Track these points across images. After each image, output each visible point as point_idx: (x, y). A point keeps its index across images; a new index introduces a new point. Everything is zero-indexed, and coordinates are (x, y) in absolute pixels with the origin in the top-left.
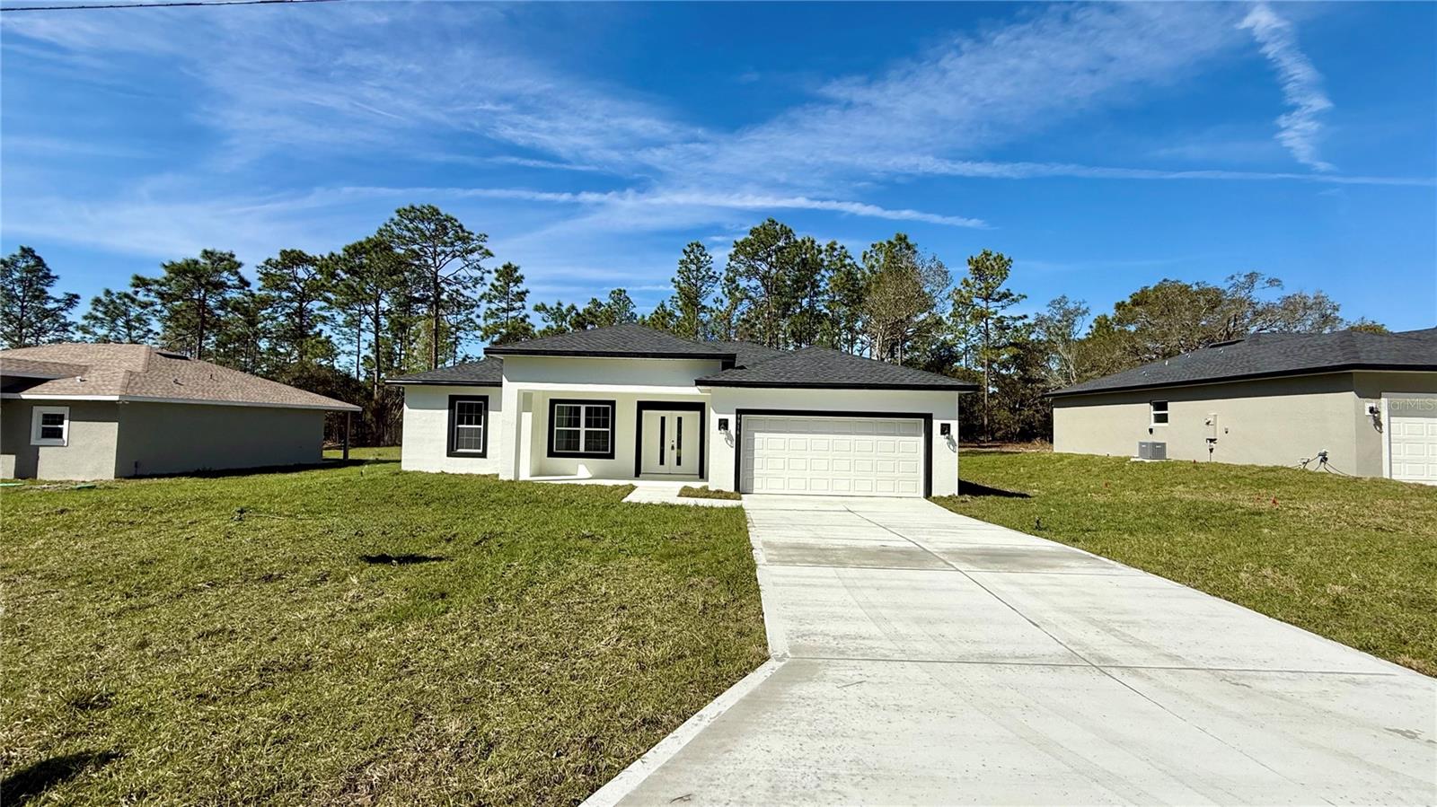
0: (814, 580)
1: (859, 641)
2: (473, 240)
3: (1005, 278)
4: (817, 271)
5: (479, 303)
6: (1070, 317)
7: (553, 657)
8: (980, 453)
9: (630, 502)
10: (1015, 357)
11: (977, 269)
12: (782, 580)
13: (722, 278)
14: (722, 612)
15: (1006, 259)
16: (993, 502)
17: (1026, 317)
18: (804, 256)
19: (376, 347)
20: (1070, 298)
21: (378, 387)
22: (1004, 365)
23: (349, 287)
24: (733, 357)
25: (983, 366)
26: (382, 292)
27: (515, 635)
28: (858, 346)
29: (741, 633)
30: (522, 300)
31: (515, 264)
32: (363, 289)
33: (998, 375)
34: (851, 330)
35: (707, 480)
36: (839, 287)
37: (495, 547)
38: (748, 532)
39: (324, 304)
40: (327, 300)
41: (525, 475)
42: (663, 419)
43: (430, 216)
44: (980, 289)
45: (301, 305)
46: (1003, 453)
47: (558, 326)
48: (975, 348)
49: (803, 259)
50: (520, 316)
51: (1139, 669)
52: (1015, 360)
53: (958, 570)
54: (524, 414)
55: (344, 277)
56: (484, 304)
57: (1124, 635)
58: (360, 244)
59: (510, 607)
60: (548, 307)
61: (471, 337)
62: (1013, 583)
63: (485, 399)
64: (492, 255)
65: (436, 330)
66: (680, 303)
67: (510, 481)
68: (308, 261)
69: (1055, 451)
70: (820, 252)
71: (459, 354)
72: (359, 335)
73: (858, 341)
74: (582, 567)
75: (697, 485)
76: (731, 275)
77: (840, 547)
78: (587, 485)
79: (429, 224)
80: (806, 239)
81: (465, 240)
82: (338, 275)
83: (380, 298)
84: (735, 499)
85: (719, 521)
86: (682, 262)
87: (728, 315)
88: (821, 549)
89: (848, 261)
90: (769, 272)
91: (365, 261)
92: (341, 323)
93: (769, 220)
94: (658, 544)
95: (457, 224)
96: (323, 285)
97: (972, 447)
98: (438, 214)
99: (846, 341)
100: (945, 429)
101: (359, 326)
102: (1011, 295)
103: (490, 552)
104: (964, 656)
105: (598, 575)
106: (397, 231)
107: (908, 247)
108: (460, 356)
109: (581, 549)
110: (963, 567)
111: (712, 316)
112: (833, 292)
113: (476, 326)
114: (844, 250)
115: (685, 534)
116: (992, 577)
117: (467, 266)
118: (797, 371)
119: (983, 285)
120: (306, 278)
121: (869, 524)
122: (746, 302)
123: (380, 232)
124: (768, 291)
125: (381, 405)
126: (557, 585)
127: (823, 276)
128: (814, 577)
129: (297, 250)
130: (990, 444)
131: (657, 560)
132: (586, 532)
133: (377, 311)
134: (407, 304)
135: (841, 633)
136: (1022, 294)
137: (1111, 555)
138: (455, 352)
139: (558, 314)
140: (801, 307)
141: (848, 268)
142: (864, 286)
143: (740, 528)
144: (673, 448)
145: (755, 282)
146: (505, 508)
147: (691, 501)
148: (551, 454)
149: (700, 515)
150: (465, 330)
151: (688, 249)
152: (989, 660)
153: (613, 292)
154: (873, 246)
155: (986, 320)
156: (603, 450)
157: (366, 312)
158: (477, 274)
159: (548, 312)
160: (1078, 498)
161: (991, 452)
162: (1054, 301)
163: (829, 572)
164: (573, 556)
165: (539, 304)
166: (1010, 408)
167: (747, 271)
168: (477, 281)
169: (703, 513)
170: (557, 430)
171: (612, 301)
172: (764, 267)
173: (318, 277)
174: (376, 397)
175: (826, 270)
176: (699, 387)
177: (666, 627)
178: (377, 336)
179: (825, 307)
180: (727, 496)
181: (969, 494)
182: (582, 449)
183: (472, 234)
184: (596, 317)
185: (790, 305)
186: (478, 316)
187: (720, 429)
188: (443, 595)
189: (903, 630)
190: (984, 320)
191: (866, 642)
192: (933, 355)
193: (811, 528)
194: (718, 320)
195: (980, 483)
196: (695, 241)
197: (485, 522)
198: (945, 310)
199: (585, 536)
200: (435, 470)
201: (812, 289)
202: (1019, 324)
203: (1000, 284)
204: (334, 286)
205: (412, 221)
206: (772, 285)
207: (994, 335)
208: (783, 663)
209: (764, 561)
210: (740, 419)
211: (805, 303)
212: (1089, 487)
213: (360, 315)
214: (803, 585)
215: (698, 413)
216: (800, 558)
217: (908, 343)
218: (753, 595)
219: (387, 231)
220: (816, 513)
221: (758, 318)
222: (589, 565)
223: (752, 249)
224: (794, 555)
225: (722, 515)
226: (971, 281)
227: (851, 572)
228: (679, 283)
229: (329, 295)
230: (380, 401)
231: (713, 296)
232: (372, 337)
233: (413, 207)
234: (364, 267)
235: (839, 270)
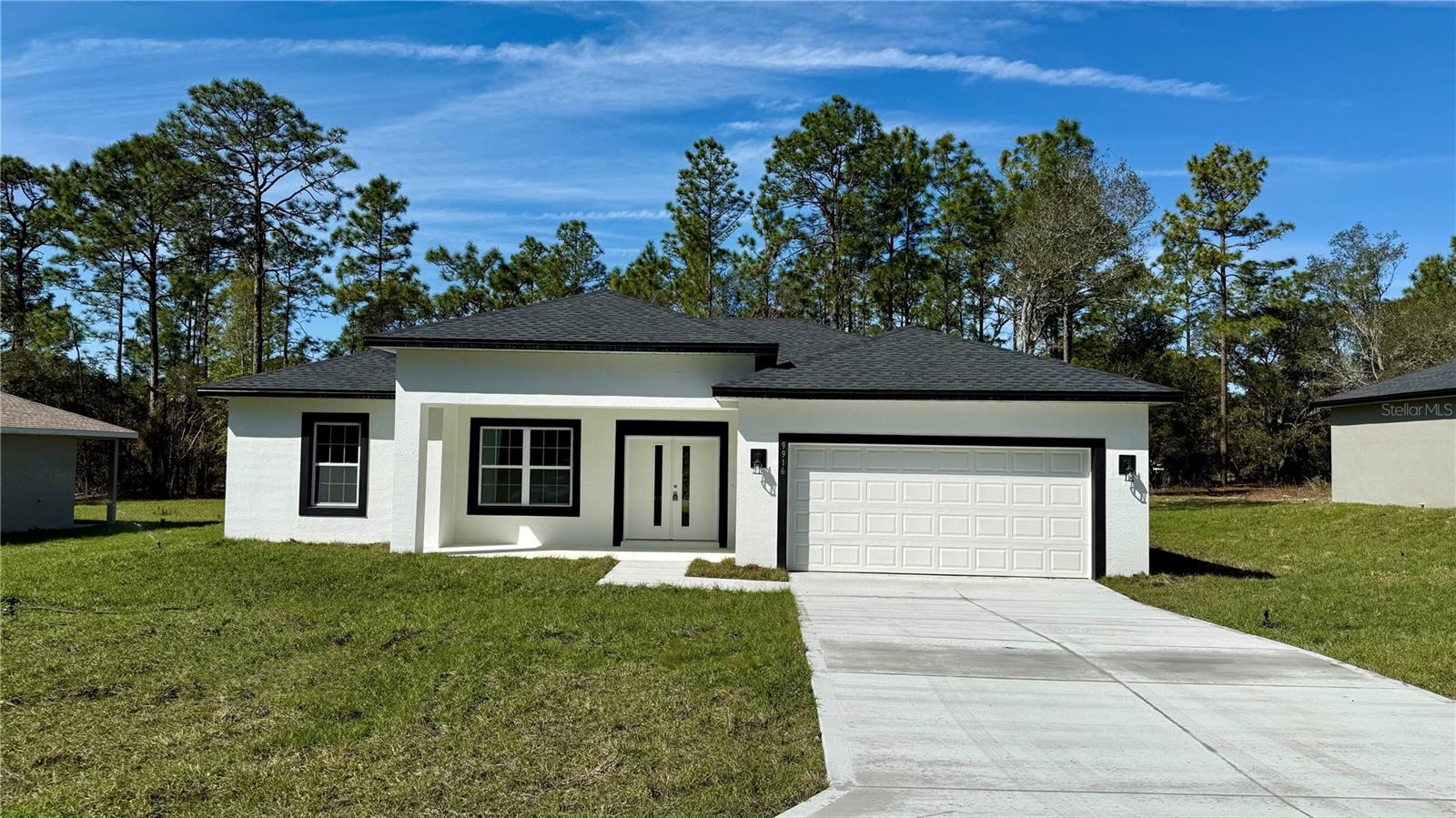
0: (898, 692)
1: (954, 768)
2: (321, 140)
3: (1254, 194)
4: (919, 187)
5: (333, 248)
6: (1372, 262)
7: (531, 787)
8: (1210, 504)
9: (609, 586)
10: (1275, 334)
11: (1205, 178)
12: (850, 692)
13: (754, 202)
14: (763, 732)
15: (1256, 159)
16: (1207, 586)
17: (1292, 262)
18: (896, 162)
19: (149, 323)
20: (1371, 230)
21: (156, 396)
22: (1255, 348)
23: (106, 221)
24: (773, 348)
25: (1217, 347)
26: (161, 230)
27: (473, 761)
28: (991, 318)
29: (787, 758)
30: (405, 241)
31: (392, 178)
32: (130, 225)
33: (1246, 365)
34: (979, 289)
35: (733, 550)
36: (957, 215)
37: (413, 651)
38: (799, 627)
39: (62, 252)
40: (66, 243)
41: (432, 544)
42: (659, 450)
43: (246, 99)
44: (1210, 214)
45: (20, 252)
46: (1249, 504)
47: (470, 287)
48: (1203, 316)
49: (895, 167)
50: (403, 270)
51: (1338, 800)
52: (1275, 339)
53: (1117, 681)
54: (430, 443)
55: (96, 204)
56: (340, 251)
57: (1335, 761)
58: (123, 145)
59: (458, 728)
60: (451, 254)
61: (314, 306)
62: (1196, 698)
63: (364, 418)
64: (354, 166)
65: (259, 297)
66: (680, 245)
67: (409, 554)
68: (31, 176)
69: (1334, 500)
70: (925, 154)
71: (294, 336)
72: (121, 305)
73: (992, 308)
74: (553, 676)
75: (716, 557)
76: (769, 195)
77: (940, 649)
78: (536, 559)
79: (246, 111)
80: (901, 131)
81: (308, 139)
82: (87, 201)
83: (157, 240)
84: (777, 579)
85: (753, 612)
86: (684, 174)
87: (764, 267)
88: (910, 651)
89: (973, 169)
90: (836, 192)
91: (132, 176)
92: (90, 283)
93: (835, 100)
94: (663, 643)
95: (293, 111)
96: (58, 217)
97: (1196, 494)
98: (262, 95)
99: (971, 308)
100: (1127, 465)
101: (121, 289)
102: (1267, 223)
103: (407, 659)
104: (1097, 785)
105: (577, 686)
106: (190, 126)
107: (1080, 142)
108: (296, 339)
109: (547, 652)
110: (1125, 677)
111: (736, 267)
112: (947, 224)
113: (324, 286)
114: (966, 150)
115: (703, 630)
116: (1166, 691)
117: (311, 184)
118: (878, 371)
119: (1215, 207)
120: (29, 205)
121: (993, 618)
122: (795, 245)
123: (162, 127)
124: (833, 224)
125: (162, 426)
126: (517, 699)
127: (930, 197)
128: (897, 688)
129: (14, 156)
130: (1230, 489)
131: (664, 665)
132: (550, 628)
133: (152, 264)
134: (202, 251)
135: (930, 759)
136: (1286, 222)
137: (1361, 661)
138: (287, 333)
139: (469, 265)
140: (891, 251)
141: (975, 180)
142: (1004, 213)
143: (787, 621)
144: (675, 497)
145: (810, 209)
146: (409, 596)
147: (708, 583)
148: (473, 509)
149: (725, 603)
150: (304, 294)
151: (695, 153)
152: (1133, 790)
153: (564, 227)
154: (1020, 141)
155: (1223, 270)
156: (559, 502)
157: (135, 265)
158: (328, 197)
159: (451, 262)
160: (1356, 579)
161: (1228, 503)
162: (1341, 235)
163: (922, 681)
164: (536, 661)
165: (436, 249)
166: (1268, 425)
167: (797, 190)
168: (327, 211)
169: (728, 600)
170: (483, 469)
171: (561, 243)
172: (827, 183)
173: (50, 203)
174: (152, 411)
175: (935, 186)
176: (718, 398)
177: (682, 751)
178: (153, 308)
179: (934, 251)
180: (765, 574)
181: (1167, 572)
182: (525, 499)
183: (319, 128)
184: (535, 271)
185: (871, 249)
186: (327, 270)
187: (752, 466)
188: (356, 715)
189: (1018, 754)
190: (1219, 270)
191: (964, 769)
192: (1128, 330)
193: (898, 622)
194: (747, 275)
195: (1195, 555)
196: (705, 137)
197: (386, 617)
198: (1151, 253)
199: (548, 634)
200: (278, 535)
201: (911, 219)
202: (1285, 273)
203: (1244, 205)
204: (81, 220)
205: (215, 108)
206: (840, 214)
207: (1237, 294)
208: (846, 792)
209: (823, 666)
210: (786, 449)
211: (898, 243)
212: (1375, 559)
213: (123, 269)
214: (881, 699)
215: (716, 440)
216: (877, 663)
217: (1083, 311)
218: (807, 711)
219: (174, 126)
220: (910, 601)
221: (815, 271)
222: (563, 673)
223: (806, 152)
224: (867, 659)
225: (759, 604)
226: (1194, 200)
227: (954, 683)
228: (679, 211)
229: (69, 235)
230: (160, 420)
231: (737, 233)
232: (144, 308)
233: (217, 85)
234: (131, 187)
235: (958, 186)
